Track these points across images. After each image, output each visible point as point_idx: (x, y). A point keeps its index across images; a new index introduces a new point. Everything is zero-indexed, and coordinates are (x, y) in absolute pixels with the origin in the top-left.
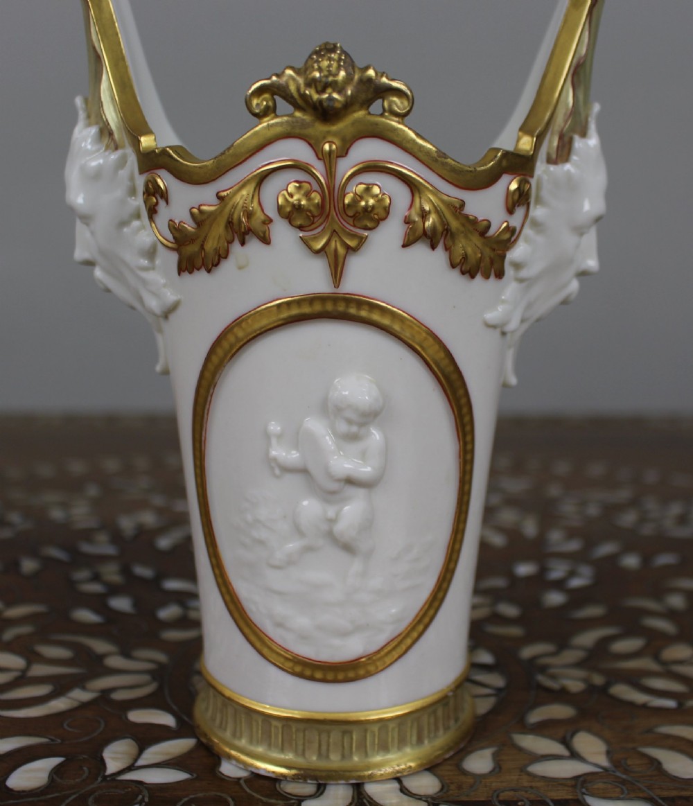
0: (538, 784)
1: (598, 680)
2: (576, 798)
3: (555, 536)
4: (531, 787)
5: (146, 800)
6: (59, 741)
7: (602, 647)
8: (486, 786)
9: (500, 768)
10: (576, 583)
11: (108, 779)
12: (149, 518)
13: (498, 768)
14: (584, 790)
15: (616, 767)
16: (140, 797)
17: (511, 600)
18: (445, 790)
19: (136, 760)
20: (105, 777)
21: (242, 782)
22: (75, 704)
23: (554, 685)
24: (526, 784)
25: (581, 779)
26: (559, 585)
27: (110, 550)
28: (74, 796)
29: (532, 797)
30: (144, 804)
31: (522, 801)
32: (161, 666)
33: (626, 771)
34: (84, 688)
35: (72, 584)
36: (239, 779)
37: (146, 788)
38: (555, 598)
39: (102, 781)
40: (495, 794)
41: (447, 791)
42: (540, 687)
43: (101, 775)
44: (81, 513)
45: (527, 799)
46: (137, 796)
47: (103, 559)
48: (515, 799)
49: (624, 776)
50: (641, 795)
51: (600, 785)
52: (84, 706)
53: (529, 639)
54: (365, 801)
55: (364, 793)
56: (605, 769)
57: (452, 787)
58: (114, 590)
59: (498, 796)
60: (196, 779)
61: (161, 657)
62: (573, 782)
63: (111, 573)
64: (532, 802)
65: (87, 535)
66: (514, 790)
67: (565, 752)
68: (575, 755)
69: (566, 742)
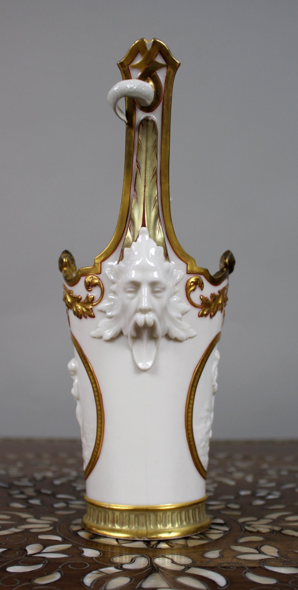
0: (241, 562)
1: (277, 528)
2: (260, 566)
3: (262, 482)
4: (238, 563)
5: (47, 562)
6: (4, 544)
7: (281, 519)
8: (215, 562)
9: (223, 556)
10: (270, 497)
11: (28, 556)
12: (49, 474)
13: (222, 556)
14: (264, 564)
15: (281, 556)
16: (44, 562)
17: (235, 503)
18: (194, 563)
19: (42, 550)
20: (27, 556)
21: (94, 558)
22: (12, 533)
23: (255, 530)
24: (235, 562)
25: (263, 560)
26: (262, 498)
27: (30, 484)
28: (11, 561)
29: (238, 566)
30: (45, 564)
31: (232, 567)
32: (55, 522)
33: (287, 558)
34: (16, 528)
35: (10, 495)
36: (92, 558)
37: (46, 559)
38: (260, 502)
39: (25, 557)
40: (219, 564)
41: (195, 563)
42: (246, 530)
43: (25, 554)
44: (14, 472)
45: (235, 566)
46: (42, 561)
47: (26, 487)
48: (229, 566)
49: (285, 560)
50: (293, 566)
51: (273, 562)
52: (16, 533)
53: (243, 515)
54: (154, 565)
55: (153, 562)
56: (276, 557)
57: (198, 562)
58: (31, 498)
59: (220, 565)
60: (72, 557)
61: (56, 520)
62: (259, 561)
63: (30, 492)
64: (237, 567)
65: (19, 479)
66: (228, 563)
67: (257, 552)
68: (260, 552)
69: (257, 548)
